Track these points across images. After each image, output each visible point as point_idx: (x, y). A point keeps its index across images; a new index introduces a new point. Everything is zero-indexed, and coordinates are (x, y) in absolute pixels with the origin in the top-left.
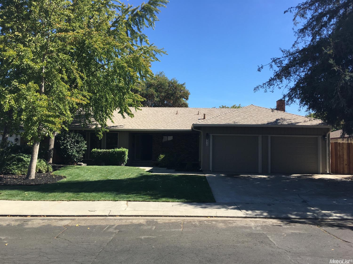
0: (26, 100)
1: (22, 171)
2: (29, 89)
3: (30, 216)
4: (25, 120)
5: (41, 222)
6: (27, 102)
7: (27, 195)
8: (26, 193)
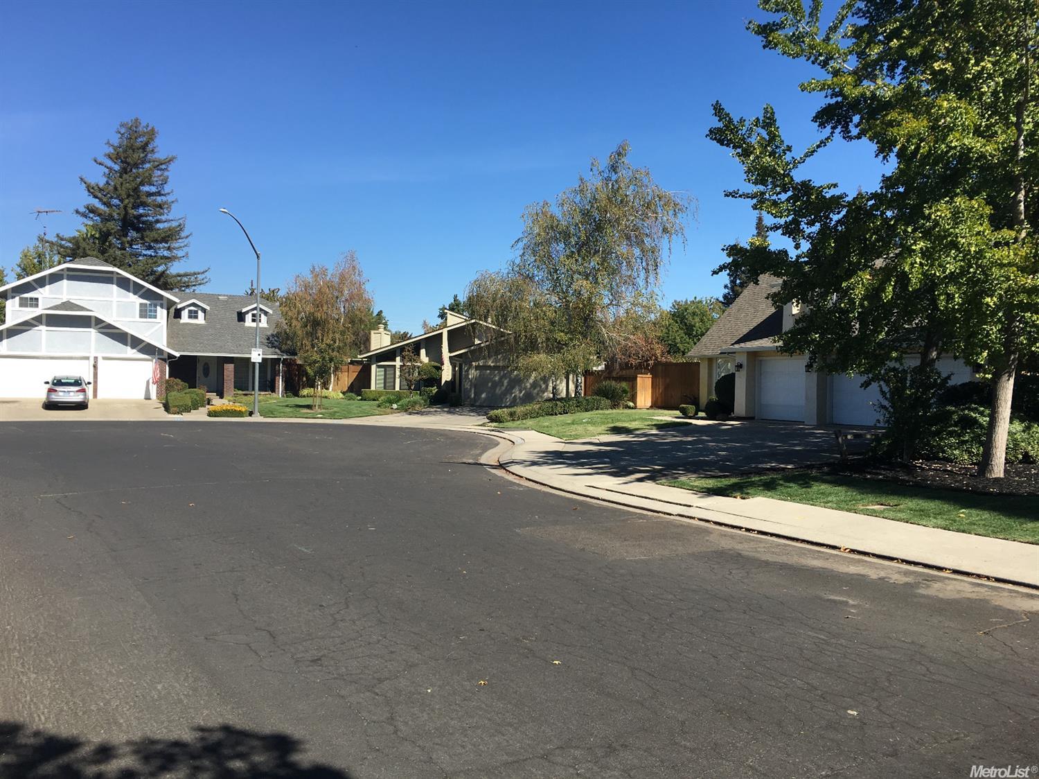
0: (958, 249)
1: (973, 453)
2: (956, 216)
3: (949, 570)
4: (956, 307)
5: (968, 588)
6: (961, 255)
7: (963, 517)
8: (963, 513)
